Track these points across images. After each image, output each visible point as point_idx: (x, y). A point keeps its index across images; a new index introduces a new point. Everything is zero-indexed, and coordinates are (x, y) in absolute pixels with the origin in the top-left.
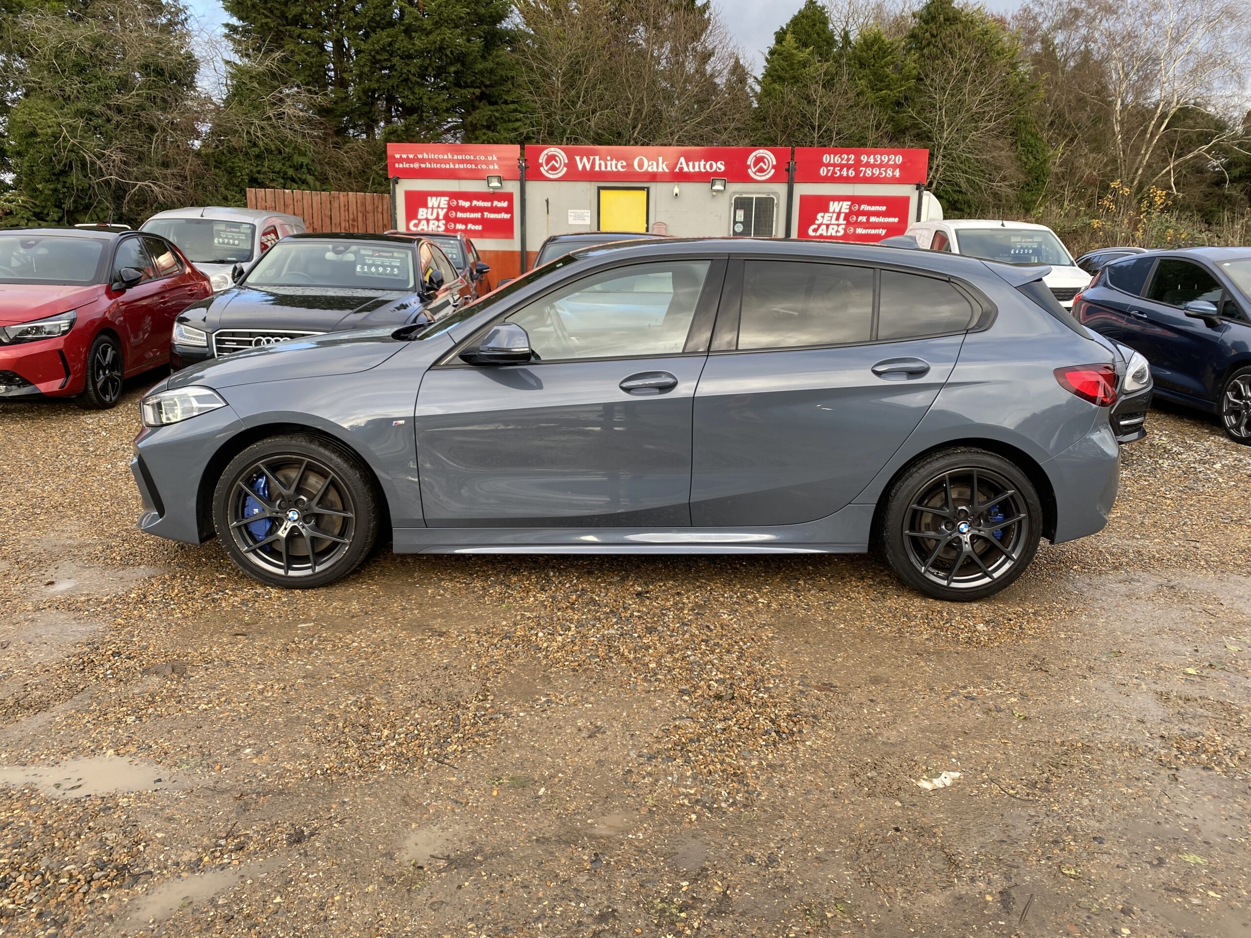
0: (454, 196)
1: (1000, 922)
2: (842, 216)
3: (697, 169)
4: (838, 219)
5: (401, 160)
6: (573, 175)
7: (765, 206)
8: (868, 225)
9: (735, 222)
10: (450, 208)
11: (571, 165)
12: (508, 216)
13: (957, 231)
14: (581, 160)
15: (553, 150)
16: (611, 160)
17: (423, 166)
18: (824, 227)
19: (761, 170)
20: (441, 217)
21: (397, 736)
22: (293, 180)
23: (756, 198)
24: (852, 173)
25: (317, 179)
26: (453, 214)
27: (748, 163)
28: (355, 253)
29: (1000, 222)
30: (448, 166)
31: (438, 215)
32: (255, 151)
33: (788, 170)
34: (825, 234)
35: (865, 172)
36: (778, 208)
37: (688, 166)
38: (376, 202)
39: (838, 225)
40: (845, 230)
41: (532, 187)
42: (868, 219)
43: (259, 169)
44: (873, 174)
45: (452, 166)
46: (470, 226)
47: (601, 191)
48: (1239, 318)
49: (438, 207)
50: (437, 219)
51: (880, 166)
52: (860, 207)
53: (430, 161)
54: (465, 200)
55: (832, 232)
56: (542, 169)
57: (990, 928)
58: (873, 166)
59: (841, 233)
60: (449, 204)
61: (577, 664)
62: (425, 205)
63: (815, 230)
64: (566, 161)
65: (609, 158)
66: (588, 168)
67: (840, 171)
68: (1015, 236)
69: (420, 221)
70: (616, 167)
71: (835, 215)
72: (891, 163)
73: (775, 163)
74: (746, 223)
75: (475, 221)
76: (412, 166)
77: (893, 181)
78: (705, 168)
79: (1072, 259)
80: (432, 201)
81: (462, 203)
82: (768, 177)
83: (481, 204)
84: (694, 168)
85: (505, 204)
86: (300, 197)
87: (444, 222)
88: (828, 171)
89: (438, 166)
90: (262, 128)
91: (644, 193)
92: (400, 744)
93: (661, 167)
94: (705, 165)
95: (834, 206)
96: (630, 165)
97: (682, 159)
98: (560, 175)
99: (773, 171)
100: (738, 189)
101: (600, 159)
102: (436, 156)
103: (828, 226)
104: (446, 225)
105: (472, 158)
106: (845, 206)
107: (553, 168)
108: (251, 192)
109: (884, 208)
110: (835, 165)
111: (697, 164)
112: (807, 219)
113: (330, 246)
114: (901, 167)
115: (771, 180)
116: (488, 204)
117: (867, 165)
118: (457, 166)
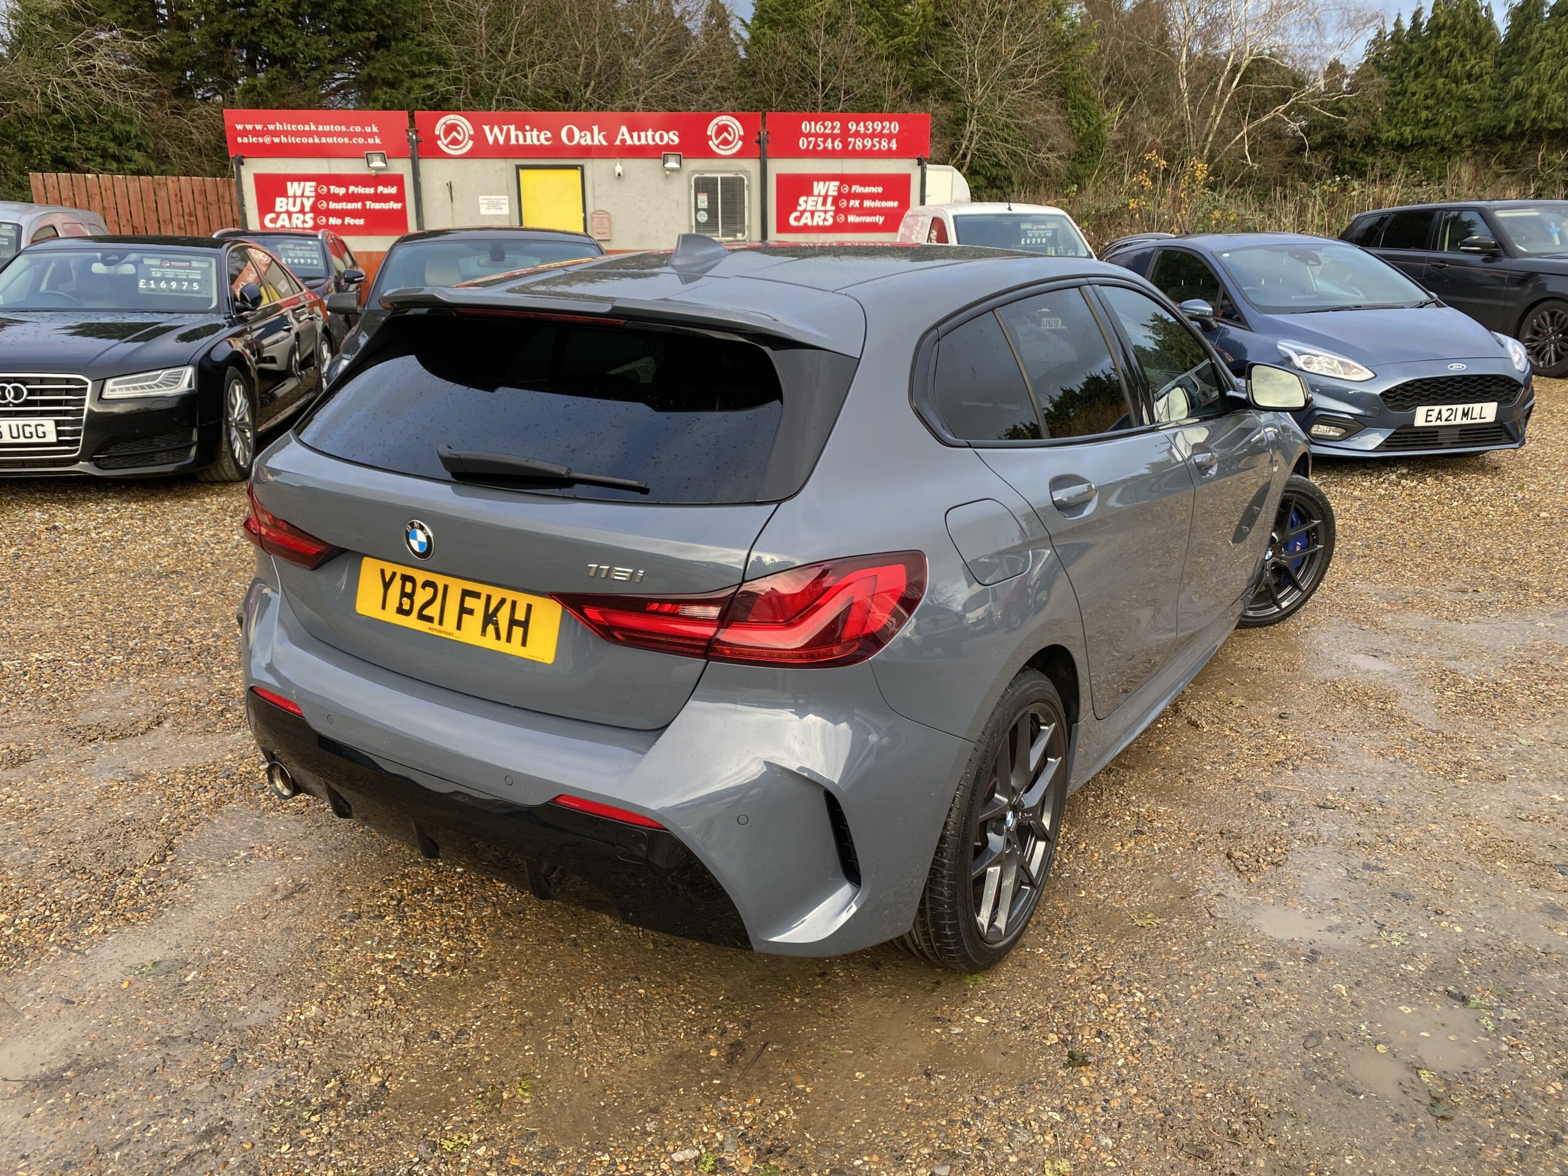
0: (322, 180)
1: (715, 1082)
2: (830, 200)
3: (643, 142)
4: (824, 203)
5: (245, 133)
6: (481, 150)
7: (734, 187)
8: (862, 211)
9: (697, 210)
10: (319, 197)
11: (479, 137)
12: (397, 206)
13: (955, 218)
14: (491, 130)
15: (452, 118)
16: (531, 130)
17: (276, 140)
18: (808, 214)
19: (725, 142)
20: (307, 209)
21: (17, 921)
22: (116, 158)
23: (722, 179)
24: (838, 145)
25: (150, 157)
26: (323, 205)
27: (709, 133)
28: (135, 263)
29: (1006, 205)
30: (311, 141)
31: (303, 205)
32: (57, 119)
33: (759, 142)
34: (810, 223)
35: (855, 143)
36: (749, 191)
37: (632, 137)
38: (220, 190)
39: (825, 212)
40: (834, 217)
41: (428, 166)
42: (861, 204)
43: (65, 144)
44: (864, 146)
45: (317, 140)
46: (347, 220)
47: (521, 171)
48: (1238, 320)
49: (303, 196)
50: (302, 211)
51: (872, 136)
52: (850, 188)
53: (286, 133)
54: (339, 186)
55: (818, 220)
56: (439, 142)
57: (700, 1089)
58: (864, 136)
59: (830, 222)
60: (316, 191)
61: (304, 804)
62: (284, 194)
63: (797, 219)
64: (472, 132)
65: (528, 127)
66: (501, 140)
67: (824, 142)
68: (1025, 222)
69: (278, 214)
70: (538, 140)
71: (821, 199)
72: (885, 131)
73: (742, 133)
74: (711, 211)
75: (354, 214)
76: (261, 140)
77: (889, 154)
78: (654, 140)
79: (1090, 249)
80: (293, 188)
81: (334, 189)
82: (734, 151)
83: (361, 190)
84: (639, 139)
85: (393, 190)
86: (110, 184)
87: (312, 215)
88: (809, 143)
89: (298, 140)
90: (64, 88)
91: (577, 174)
92: (18, 932)
93: (598, 138)
94: (653, 136)
95: (819, 188)
96: (556, 136)
97: (624, 129)
98: (465, 150)
99: (740, 143)
100: (697, 166)
101: (516, 130)
102: (294, 127)
103: (813, 213)
104: (314, 219)
105: (344, 128)
106: (833, 187)
107: (455, 142)
108: (35, 178)
109: (880, 190)
110: (816, 135)
111: (643, 134)
112: (787, 204)
113: (99, 255)
114: (898, 137)
115: (739, 155)
116: (371, 191)
117: (857, 134)
118: (324, 140)
